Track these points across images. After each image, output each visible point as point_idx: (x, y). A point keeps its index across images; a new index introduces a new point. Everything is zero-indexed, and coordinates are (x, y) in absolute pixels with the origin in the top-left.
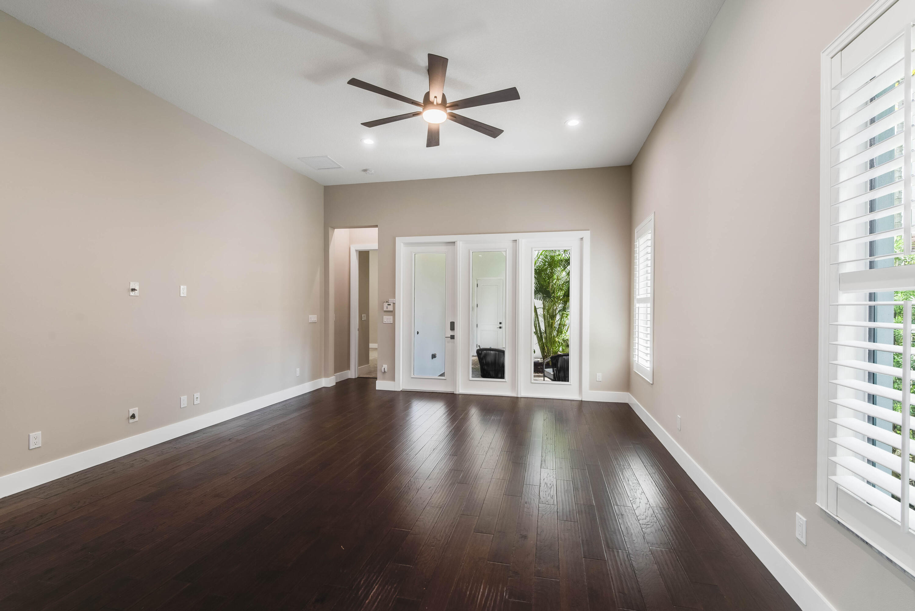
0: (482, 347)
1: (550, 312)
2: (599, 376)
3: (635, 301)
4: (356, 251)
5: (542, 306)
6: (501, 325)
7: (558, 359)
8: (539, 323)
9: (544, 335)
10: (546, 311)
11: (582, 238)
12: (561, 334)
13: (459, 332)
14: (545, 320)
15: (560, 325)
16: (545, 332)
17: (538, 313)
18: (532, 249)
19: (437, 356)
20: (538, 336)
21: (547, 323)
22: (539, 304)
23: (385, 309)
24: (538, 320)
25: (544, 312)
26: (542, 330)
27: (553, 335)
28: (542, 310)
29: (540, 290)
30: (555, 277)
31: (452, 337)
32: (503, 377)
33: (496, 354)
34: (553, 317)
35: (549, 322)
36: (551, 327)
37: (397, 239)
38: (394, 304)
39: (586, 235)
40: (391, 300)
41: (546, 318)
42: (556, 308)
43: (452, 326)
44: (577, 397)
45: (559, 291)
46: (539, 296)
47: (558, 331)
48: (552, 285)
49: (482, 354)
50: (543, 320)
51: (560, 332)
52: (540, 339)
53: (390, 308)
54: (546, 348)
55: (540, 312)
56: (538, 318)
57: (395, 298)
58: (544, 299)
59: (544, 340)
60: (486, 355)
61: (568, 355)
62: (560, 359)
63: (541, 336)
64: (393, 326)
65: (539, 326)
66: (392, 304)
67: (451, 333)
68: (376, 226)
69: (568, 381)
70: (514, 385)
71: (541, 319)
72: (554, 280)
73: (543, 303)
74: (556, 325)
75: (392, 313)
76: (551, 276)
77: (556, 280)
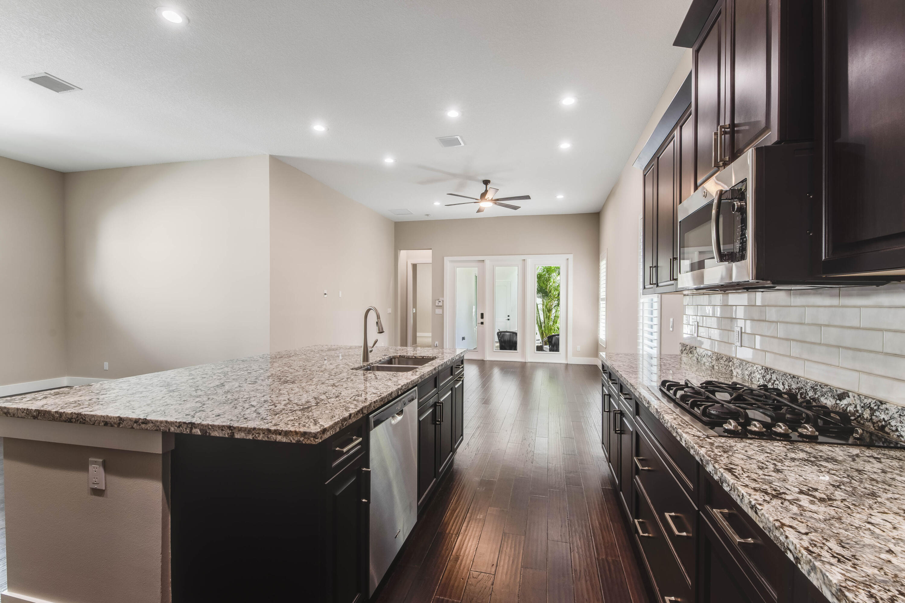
0: (501, 330)
1: (548, 307)
2: (579, 348)
3: (600, 300)
4: (411, 264)
5: (542, 303)
6: (509, 318)
7: (553, 338)
8: (539, 316)
9: (543, 325)
10: (544, 306)
11: (568, 259)
12: (556, 324)
13: (486, 319)
14: (544, 313)
15: (555, 317)
16: (544, 322)
17: (539, 308)
18: (535, 265)
19: (465, 338)
20: (538, 325)
21: (545, 315)
22: (539, 301)
23: (437, 305)
24: (539, 314)
25: (543, 307)
26: (541, 321)
27: (550, 325)
28: (542, 305)
29: (540, 290)
30: (552, 280)
31: (482, 323)
32: (515, 349)
33: (511, 335)
34: (550, 311)
35: (547, 314)
36: (549, 319)
37: (445, 258)
38: (443, 301)
39: (571, 257)
40: (441, 299)
41: (545, 311)
42: (553, 304)
43: (482, 316)
44: (564, 362)
45: (554, 291)
46: (540, 295)
47: (554, 322)
48: (549, 287)
49: (501, 335)
50: (542, 313)
51: (555, 322)
52: (540, 327)
53: (440, 304)
54: (544, 334)
55: (540, 307)
56: (538, 311)
57: (443, 297)
58: (543, 297)
59: (543, 328)
60: (503, 335)
61: (558, 335)
62: (554, 338)
63: (541, 325)
64: (442, 315)
65: (540, 318)
66: (441, 301)
67: (482, 320)
68: (431, 249)
69: (559, 351)
70: (523, 354)
71: (541, 312)
72: (551, 282)
73: (543, 301)
74: (552, 317)
75: (442, 307)
76: (548, 280)
77: (552, 283)
